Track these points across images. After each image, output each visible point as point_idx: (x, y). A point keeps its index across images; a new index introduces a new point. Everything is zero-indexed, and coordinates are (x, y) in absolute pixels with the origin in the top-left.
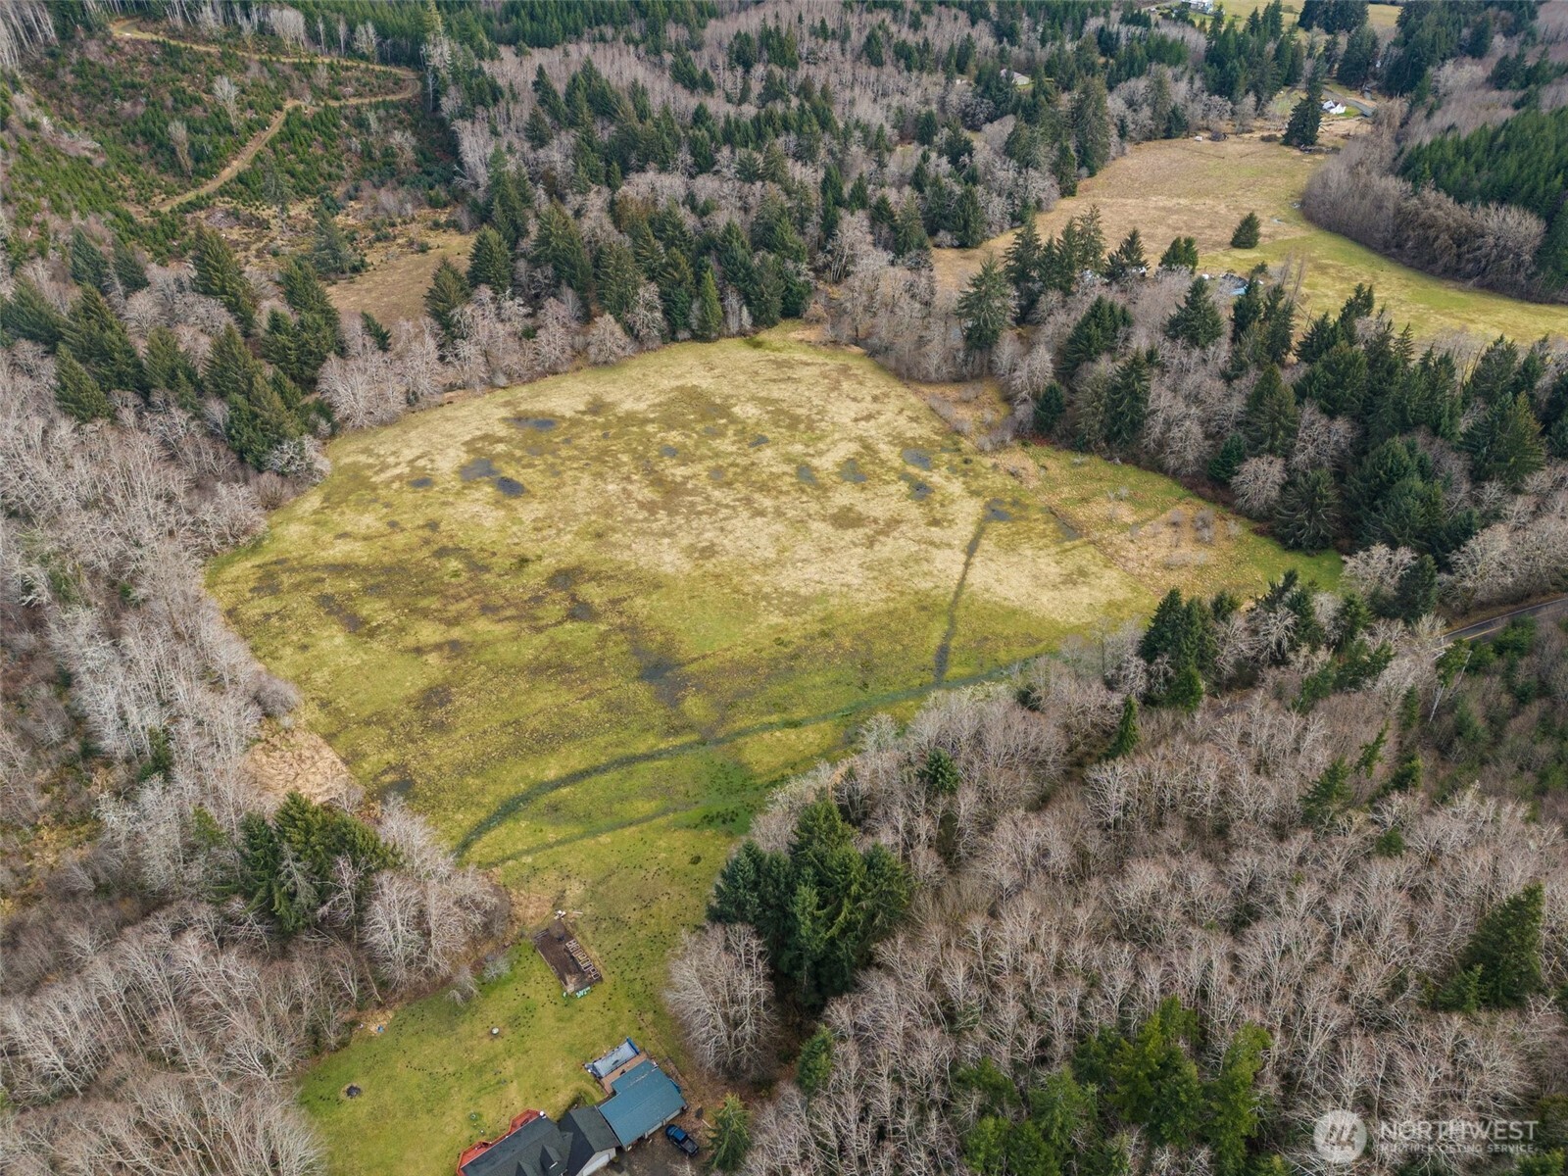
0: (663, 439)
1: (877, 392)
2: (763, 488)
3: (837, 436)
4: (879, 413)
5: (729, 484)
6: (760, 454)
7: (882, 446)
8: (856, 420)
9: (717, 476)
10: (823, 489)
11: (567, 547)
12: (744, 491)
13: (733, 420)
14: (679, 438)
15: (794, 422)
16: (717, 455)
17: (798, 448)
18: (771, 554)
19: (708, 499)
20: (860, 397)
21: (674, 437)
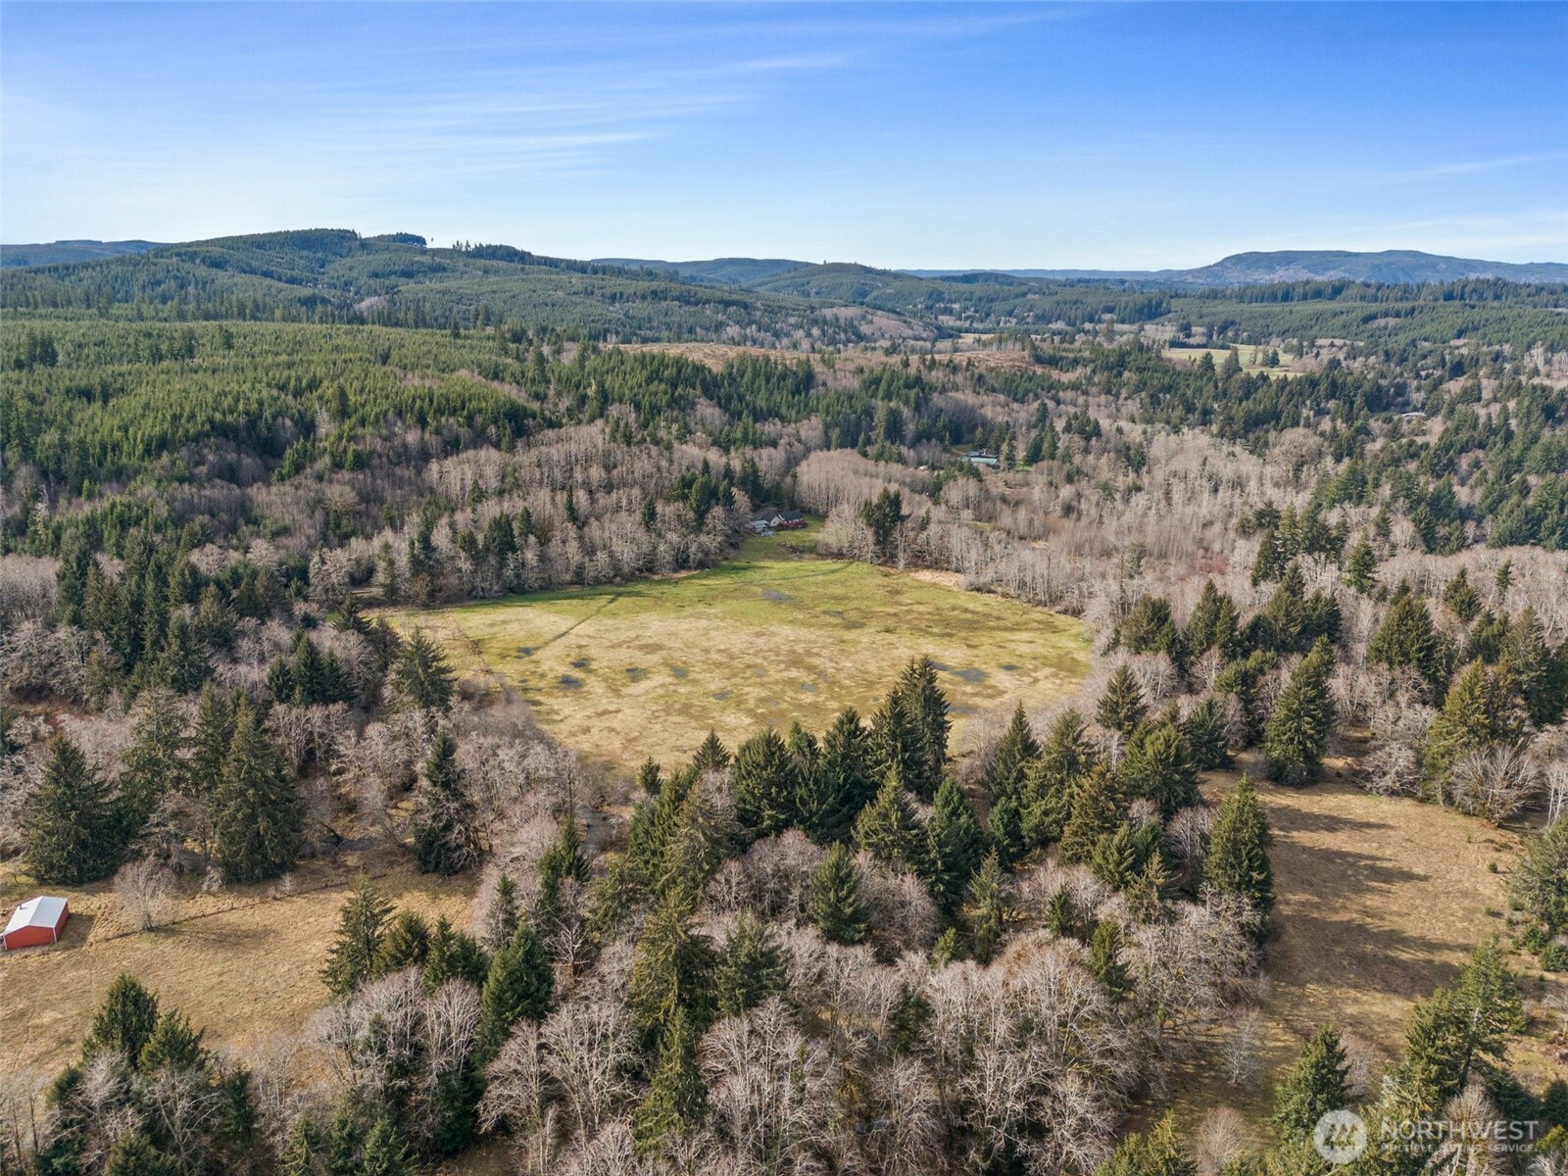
0: (818, 695)
1: (582, 737)
2: (718, 665)
3: (643, 698)
4: (589, 717)
5: (749, 667)
6: (720, 685)
7: (600, 691)
8: (617, 712)
9: (758, 671)
10: (665, 664)
11: (864, 637)
12: (736, 663)
13: (750, 712)
14: (803, 696)
15: (685, 710)
16: (762, 685)
17: (682, 690)
18: (713, 634)
19: (765, 658)
20: (605, 733)
21: (807, 698)
